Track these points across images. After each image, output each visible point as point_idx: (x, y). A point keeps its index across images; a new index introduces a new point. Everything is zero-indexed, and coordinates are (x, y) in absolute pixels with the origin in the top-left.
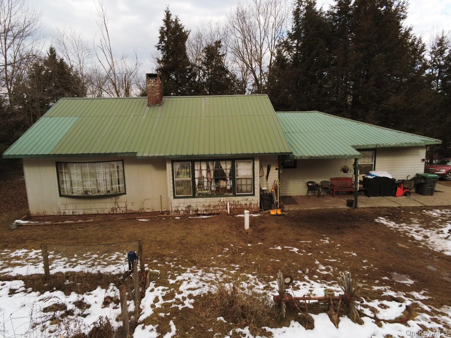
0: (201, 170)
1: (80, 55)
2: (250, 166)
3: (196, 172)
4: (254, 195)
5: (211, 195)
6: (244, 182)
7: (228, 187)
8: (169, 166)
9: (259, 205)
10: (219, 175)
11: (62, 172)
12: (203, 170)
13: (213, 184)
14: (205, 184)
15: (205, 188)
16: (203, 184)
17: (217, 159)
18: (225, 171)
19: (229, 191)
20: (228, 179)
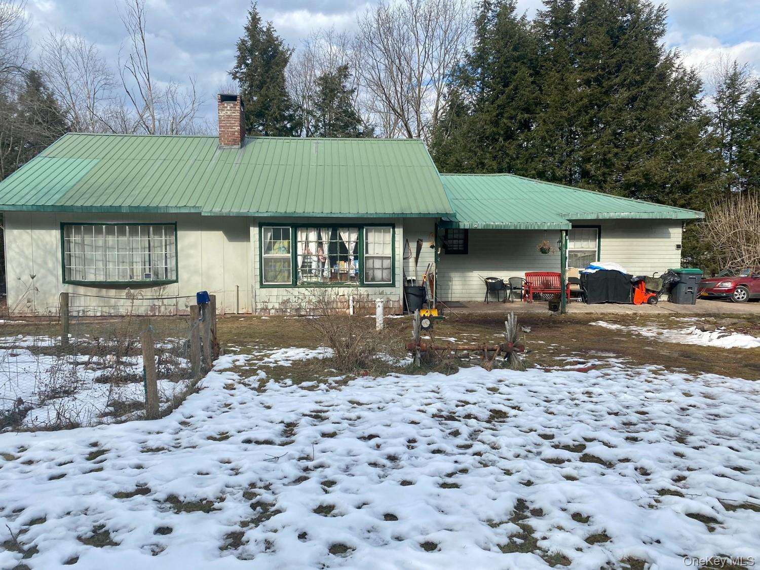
0: (307, 243)
2: (388, 237)
3: (299, 245)
4: (393, 285)
5: (323, 283)
6: (378, 264)
7: (352, 273)
8: (254, 231)
9: (401, 303)
10: (338, 252)
11: (69, 242)
12: (311, 242)
13: (326, 266)
16: (310, 266)
17: (334, 225)
18: (347, 245)
19: (352, 278)
20: (352, 258)
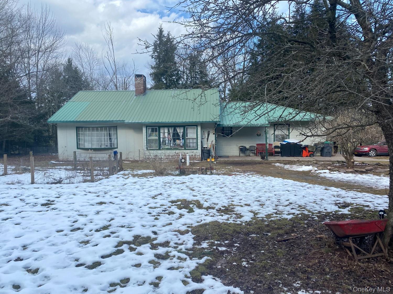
0: (164, 133)
1: (91, 63)
2: (195, 130)
3: (161, 134)
4: (197, 149)
5: (170, 149)
6: (191, 141)
7: (181, 144)
8: (144, 129)
9: (200, 156)
10: (176, 136)
11: (79, 134)
12: (166, 133)
13: (172, 142)
14: (167, 142)
15: (167, 144)
16: (166, 142)
17: (174, 126)
18: (179, 134)
19: (181, 147)
20: (181, 139)
